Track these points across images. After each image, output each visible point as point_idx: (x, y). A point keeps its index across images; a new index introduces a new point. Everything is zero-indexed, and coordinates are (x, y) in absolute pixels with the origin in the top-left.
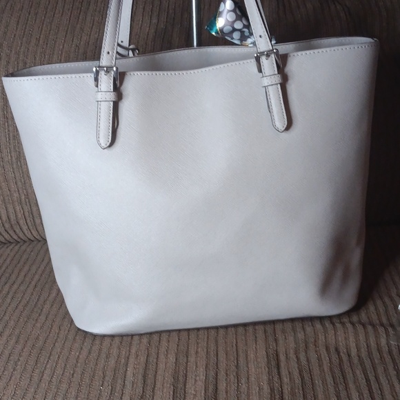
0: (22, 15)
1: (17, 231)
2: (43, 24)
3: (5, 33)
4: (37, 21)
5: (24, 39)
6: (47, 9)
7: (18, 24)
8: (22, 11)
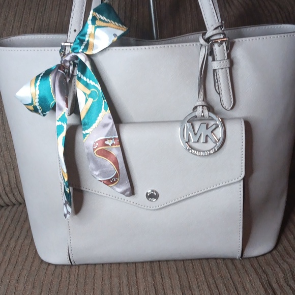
0: (18, 10)
1: (16, 194)
2: (36, 17)
3: (5, 25)
4: (31, 15)
5: (21, 29)
6: (38, 5)
7: (15, 17)
8: (17, 6)
